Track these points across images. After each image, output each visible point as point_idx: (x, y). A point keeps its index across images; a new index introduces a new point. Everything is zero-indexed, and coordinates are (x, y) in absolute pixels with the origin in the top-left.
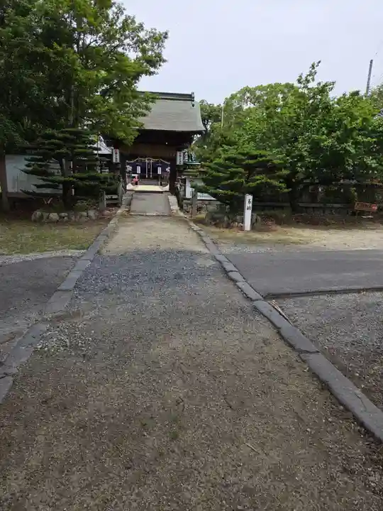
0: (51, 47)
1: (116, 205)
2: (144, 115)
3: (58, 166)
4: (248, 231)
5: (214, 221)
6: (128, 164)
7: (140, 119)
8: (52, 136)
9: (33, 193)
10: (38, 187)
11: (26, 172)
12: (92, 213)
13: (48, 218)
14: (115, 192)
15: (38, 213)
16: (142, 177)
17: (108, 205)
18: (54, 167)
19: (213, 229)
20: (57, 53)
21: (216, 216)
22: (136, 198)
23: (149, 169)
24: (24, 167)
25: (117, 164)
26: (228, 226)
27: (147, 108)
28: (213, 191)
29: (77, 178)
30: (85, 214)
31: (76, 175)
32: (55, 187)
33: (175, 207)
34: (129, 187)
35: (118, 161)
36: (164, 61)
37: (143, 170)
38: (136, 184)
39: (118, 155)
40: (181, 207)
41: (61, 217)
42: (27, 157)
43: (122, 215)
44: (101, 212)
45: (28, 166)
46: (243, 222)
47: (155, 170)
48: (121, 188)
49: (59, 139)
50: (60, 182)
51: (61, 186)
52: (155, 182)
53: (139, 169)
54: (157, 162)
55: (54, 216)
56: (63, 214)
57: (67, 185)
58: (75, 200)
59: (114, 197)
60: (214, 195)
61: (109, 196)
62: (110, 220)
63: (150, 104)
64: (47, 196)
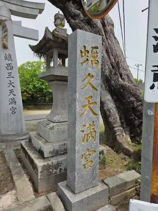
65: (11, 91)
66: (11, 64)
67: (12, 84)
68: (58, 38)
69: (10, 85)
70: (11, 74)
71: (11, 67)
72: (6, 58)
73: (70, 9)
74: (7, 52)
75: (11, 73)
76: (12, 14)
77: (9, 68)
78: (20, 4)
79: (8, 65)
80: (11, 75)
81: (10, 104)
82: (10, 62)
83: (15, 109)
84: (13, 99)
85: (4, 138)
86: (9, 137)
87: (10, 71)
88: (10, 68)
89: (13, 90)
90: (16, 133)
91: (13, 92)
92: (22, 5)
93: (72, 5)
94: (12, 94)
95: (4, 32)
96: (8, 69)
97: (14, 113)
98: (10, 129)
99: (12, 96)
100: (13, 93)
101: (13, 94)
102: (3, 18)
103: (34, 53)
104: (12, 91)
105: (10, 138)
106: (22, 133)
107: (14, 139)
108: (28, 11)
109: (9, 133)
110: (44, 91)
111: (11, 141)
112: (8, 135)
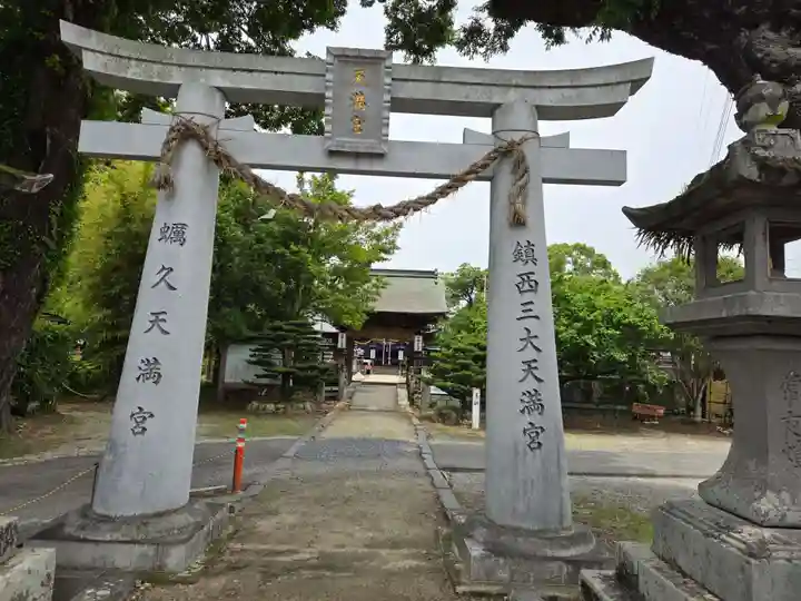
0: (287, 247)
1: (335, 397)
2: (375, 300)
3: (280, 356)
4: (475, 430)
5: (443, 417)
6: (359, 346)
7: (371, 304)
8: (281, 329)
9: (252, 384)
10: (258, 376)
11: (250, 362)
12: (308, 405)
13: (264, 409)
14: (336, 383)
15: (255, 404)
16: (377, 363)
17: (328, 398)
18: (277, 357)
19: (440, 426)
20: (294, 253)
21: (444, 411)
22: (362, 391)
23: (387, 354)
24: (249, 358)
25: (342, 350)
26: (457, 424)
27: (378, 294)
28: (442, 383)
29: (298, 368)
30: (302, 406)
31: (298, 365)
32: (275, 377)
33: (404, 402)
34: (357, 377)
35: (344, 346)
36: (398, 248)
37: (379, 354)
38: (368, 372)
39: (344, 339)
40: (412, 401)
41: (278, 409)
42: (253, 347)
43: (342, 410)
44: (318, 404)
45: (251, 356)
46: (470, 418)
47: (395, 355)
48: (343, 379)
49: (286, 331)
50: (280, 373)
51: (280, 377)
52: (394, 370)
53: (373, 354)
54: (398, 344)
55: (271, 407)
56: (279, 406)
57: (286, 376)
58: (292, 391)
59: (335, 388)
60: (443, 388)
61: (329, 388)
62: (326, 413)
63: (381, 290)
64: (262, 386)
65: (530, 366)
66: (533, 273)
67: (534, 341)
68: (782, 171)
69: (526, 346)
70: (529, 307)
71: (533, 283)
72: (518, 257)
73: (761, 51)
74: (523, 237)
75: (532, 303)
76: (542, 117)
77: (527, 287)
78: (569, 84)
79: (525, 277)
80: (531, 310)
81: (523, 411)
82: (530, 267)
83: (539, 431)
84: (533, 392)
85: (502, 538)
86: (520, 539)
87: (528, 297)
88: (531, 286)
89: (535, 361)
90: (541, 527)
91: (536, 368)
92: (575, 84)
93: (771, 35)
94: (530, 376)
95: (518, 177)
96: (520, 292)
97: (536, 445)
98: (521, 507)
99: (531, 384)
100: (534, 371)
101: (536, 377)
102: (517, 137)
103: (639, 234)
104: (533, 365)
105: (522, 544)
106: (564, 534)
107: (539, 554)
108: (593, 98)
109: (516, 524)
110: (594, 358)
111: (527, 557)
112: (516, 531)
